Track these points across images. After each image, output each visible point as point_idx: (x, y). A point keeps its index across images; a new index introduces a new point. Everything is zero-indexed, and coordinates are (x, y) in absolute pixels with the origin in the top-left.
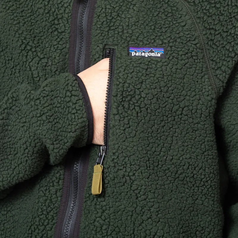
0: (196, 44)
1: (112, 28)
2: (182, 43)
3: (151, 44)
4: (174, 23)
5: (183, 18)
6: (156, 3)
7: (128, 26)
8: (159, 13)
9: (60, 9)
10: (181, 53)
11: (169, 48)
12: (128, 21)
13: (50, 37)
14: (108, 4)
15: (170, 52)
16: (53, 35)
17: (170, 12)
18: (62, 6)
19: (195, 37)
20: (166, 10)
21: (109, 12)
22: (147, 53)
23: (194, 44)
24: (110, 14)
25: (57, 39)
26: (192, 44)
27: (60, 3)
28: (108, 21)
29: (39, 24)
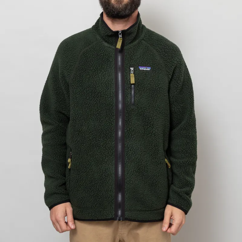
0: (161, 66)
1: (132, 59)
3: (146, 65)
7: (138, 58)
8: (148, 54)
9: (110, 53)
10: (156, 69)
11: (152, 67)
15: (153, 69)
22: (145, 69)
24: (130, 54)
28: (130, 57)
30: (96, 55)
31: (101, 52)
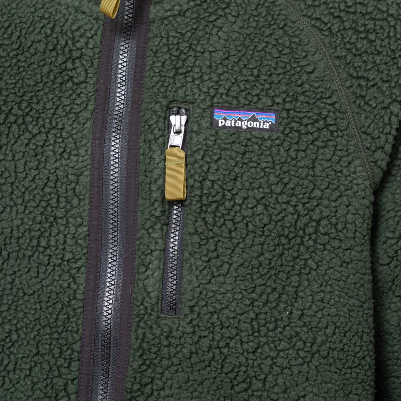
0: (332, 104)
1: (181, 71)
2: (307, 103)
3: (253, 104)
4: (294, 66)
5: (310, 58)
6: (263, 27)
7: (210, 67)
8: (266, 47)
9: (78, 41)
10: (306, 121)
11: (284, 114)
12: (209, 58)
13: (57, 92)
14: (172, 30)
15: (285, 121)
16: (64, 89)
17: (286, 46)
18: (81, 36)
19: (331, 92)
20: (280, 41)
21: (175, 42)
22: (246, 122)
23: (329, 104)
24: (176, 46)
25: (71, 95)
26: (326, 103)
27: (77, 30)
28: (173, 58)
29: (34, 69)
30: (15, 46)
31: (37, 31)
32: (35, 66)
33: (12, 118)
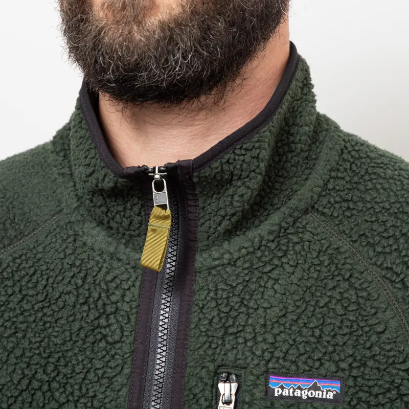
0: (407, 371)
1: (231, 330)
2: (378, 369)
3: (315, 370)
4: (361, 325)
5: (380, 315)
6: (325, 278)
7: (265, 325)
8: (330, 302)
9: (113, 294)
10: (376, 390)
11: (351, 382)
12: (263, 315)
13: (88, 353)
14: (221, 282)
15: (352, 390)
16: (96, 349)
17: (353, 301)
18: (117, 288)
19: (405, 355)
20: (346, 295)
21: (224, 297)
22: (306, 391)
23: (404, 371)
24: (226, 300)
25: (104, 357)
26: (399, 369)
27: (112, 281)
28: (222, 315)
29: (63, 325)
30: (40, 298)
31: (66, 281)
32: (63, 321)
33: (36, 384)
